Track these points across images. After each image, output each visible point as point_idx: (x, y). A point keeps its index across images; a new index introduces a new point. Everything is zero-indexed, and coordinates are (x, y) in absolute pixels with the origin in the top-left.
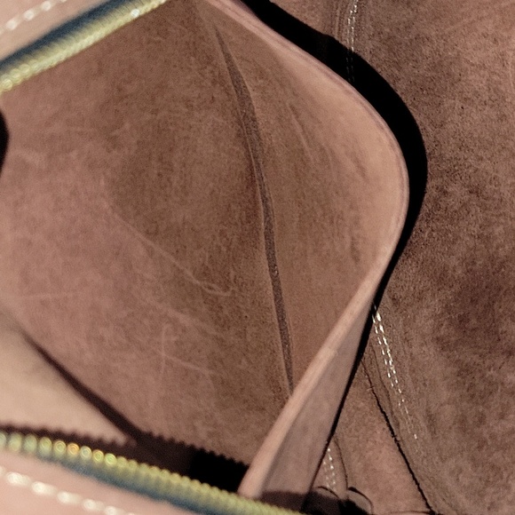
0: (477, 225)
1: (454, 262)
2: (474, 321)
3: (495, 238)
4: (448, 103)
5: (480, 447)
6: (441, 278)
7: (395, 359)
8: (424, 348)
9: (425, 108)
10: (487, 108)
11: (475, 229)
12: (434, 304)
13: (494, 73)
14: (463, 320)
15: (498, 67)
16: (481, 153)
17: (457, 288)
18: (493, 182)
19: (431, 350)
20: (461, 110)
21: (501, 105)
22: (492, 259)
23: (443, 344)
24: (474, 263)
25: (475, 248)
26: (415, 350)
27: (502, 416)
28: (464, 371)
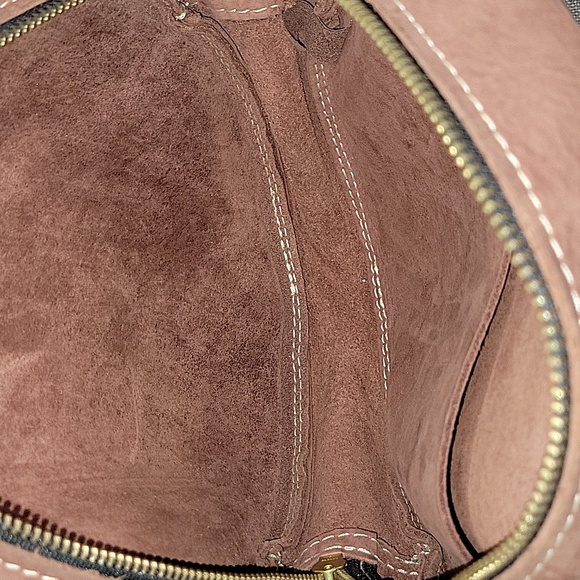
0: (181, 309)
1: (206, 282)
2: (193, 222)
3: (166, 294)
4: (200, 427)
5: (190, 97)
6: (219, 268)
7: (270, 201)
8: (242, 207)
9: (221, 429)
10: (162, 411)
11: (183, 307)
12: (229, 246)
13: (153, 437)
14: (203, 225)
15: (149, 441)
16: (172, 374)
17: (207, 257)
18: (163, 344)
19: (235, 203)
20: (187, 416)
21: (148, 409)
22: (170, 275)
23: (224, 206)
24: (188, 276)
25: (185, 290)
26: (250, 206)
27: (168, 122)
28: (203, 175)
